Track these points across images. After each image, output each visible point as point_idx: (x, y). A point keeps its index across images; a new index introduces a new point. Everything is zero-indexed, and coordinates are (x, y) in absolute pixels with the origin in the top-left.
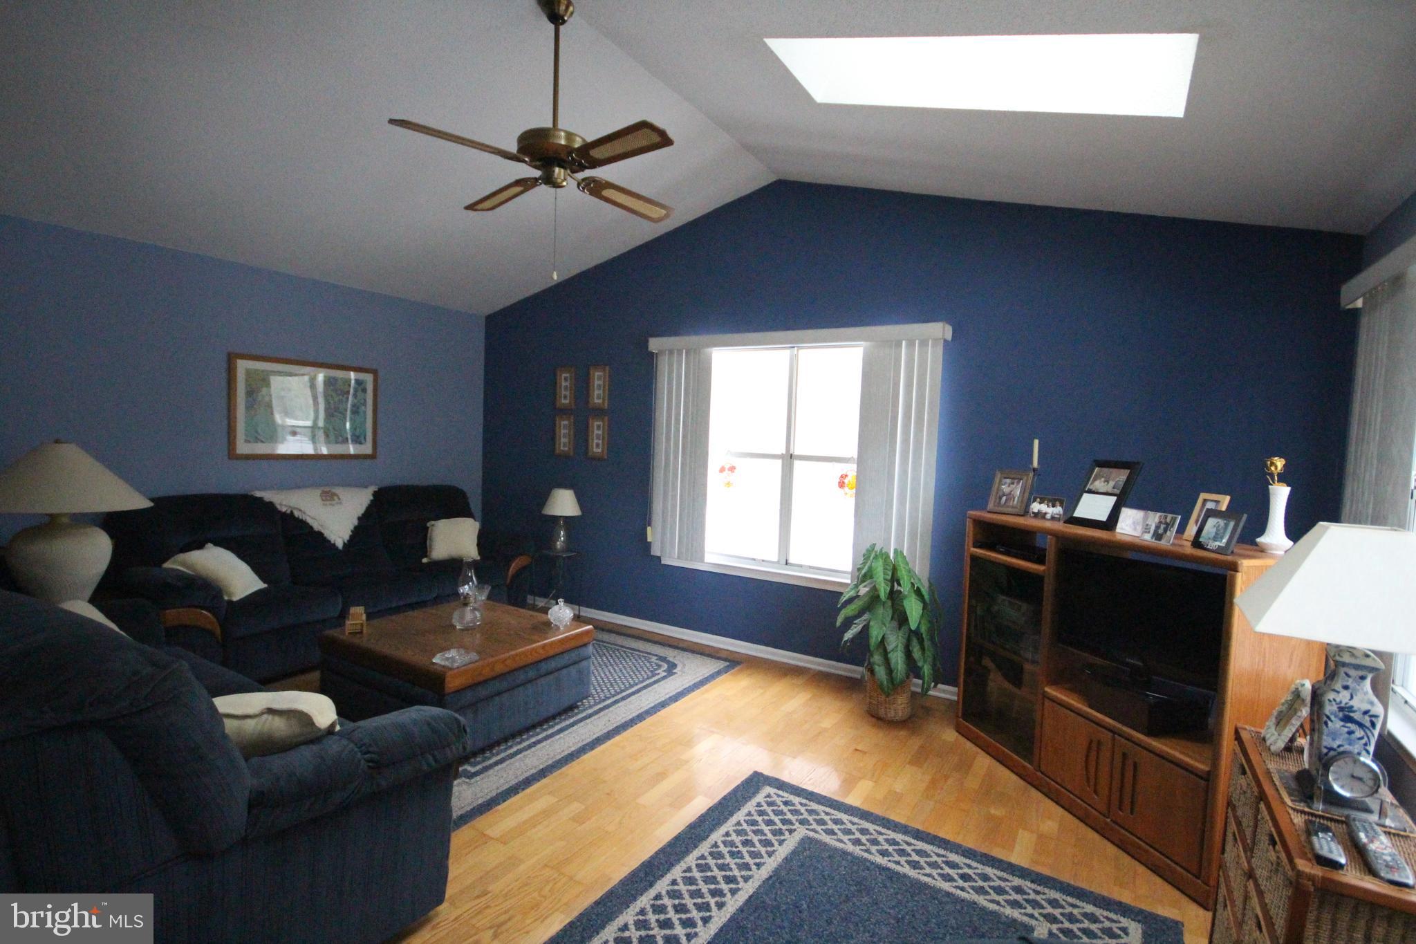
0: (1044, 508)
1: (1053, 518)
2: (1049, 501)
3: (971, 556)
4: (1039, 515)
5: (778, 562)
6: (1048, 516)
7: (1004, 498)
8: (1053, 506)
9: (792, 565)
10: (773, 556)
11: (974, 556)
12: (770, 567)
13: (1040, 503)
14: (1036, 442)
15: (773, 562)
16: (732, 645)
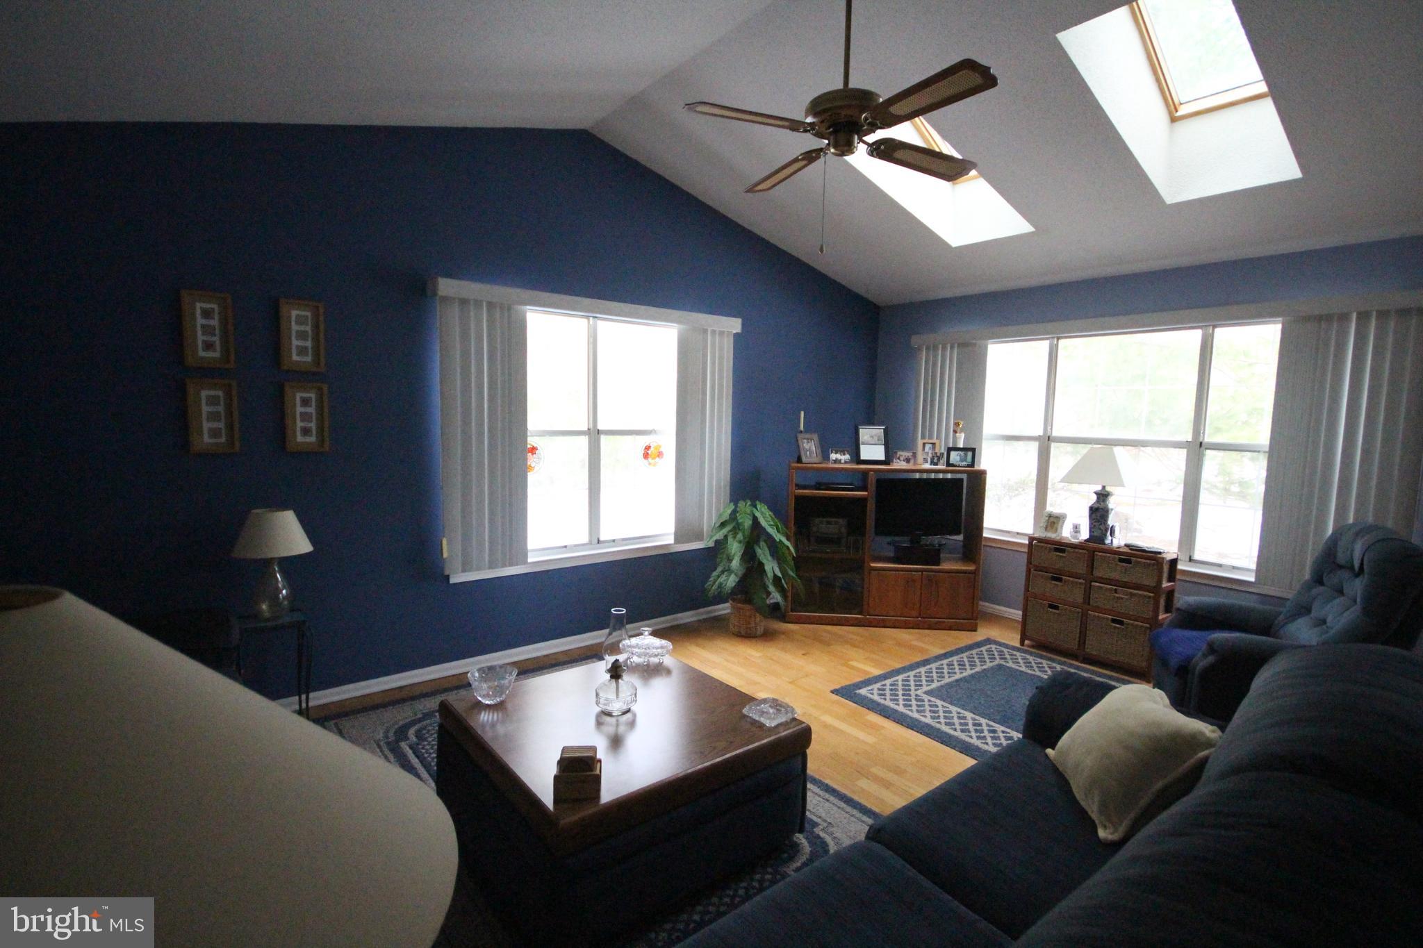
0: (838, 456)
1: (846, 462)
2: (841, 451)
3: (795, 496)
4: (836, 461)
5: (590, 543)
6: (843, 461)
7: (808, 453)
8: (844, 455)
9: (605, 542)
10: (584, 538)
11: (798, 496)
12: (582, 551)
13: (836, 453)
14: (802, 414)
15: (583, 545)
16: (556, 646)
